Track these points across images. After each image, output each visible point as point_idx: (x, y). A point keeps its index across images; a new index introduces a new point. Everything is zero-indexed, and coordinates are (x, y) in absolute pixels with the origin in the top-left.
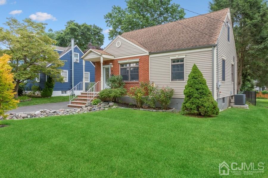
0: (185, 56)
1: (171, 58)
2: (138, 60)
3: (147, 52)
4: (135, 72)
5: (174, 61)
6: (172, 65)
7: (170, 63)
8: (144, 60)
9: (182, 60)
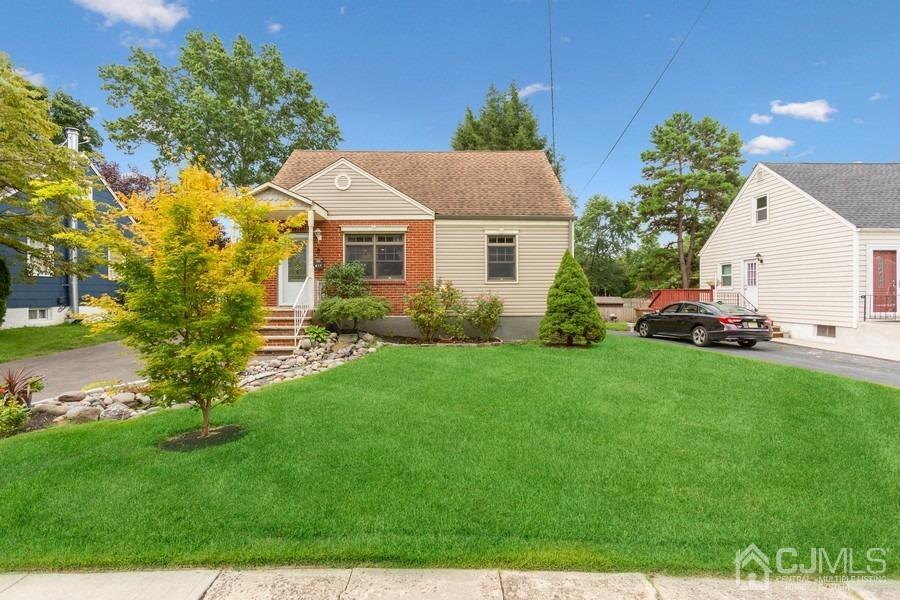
0: (516, 232)
1: (487, 232)
2: (405, 229)
3: (433, 213)
4: (390, 257)
5: (492, 239)
6: (489, 247)
7: (486, 244)
8: (422, 230)
9: (511, 239)
